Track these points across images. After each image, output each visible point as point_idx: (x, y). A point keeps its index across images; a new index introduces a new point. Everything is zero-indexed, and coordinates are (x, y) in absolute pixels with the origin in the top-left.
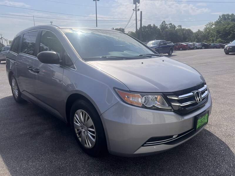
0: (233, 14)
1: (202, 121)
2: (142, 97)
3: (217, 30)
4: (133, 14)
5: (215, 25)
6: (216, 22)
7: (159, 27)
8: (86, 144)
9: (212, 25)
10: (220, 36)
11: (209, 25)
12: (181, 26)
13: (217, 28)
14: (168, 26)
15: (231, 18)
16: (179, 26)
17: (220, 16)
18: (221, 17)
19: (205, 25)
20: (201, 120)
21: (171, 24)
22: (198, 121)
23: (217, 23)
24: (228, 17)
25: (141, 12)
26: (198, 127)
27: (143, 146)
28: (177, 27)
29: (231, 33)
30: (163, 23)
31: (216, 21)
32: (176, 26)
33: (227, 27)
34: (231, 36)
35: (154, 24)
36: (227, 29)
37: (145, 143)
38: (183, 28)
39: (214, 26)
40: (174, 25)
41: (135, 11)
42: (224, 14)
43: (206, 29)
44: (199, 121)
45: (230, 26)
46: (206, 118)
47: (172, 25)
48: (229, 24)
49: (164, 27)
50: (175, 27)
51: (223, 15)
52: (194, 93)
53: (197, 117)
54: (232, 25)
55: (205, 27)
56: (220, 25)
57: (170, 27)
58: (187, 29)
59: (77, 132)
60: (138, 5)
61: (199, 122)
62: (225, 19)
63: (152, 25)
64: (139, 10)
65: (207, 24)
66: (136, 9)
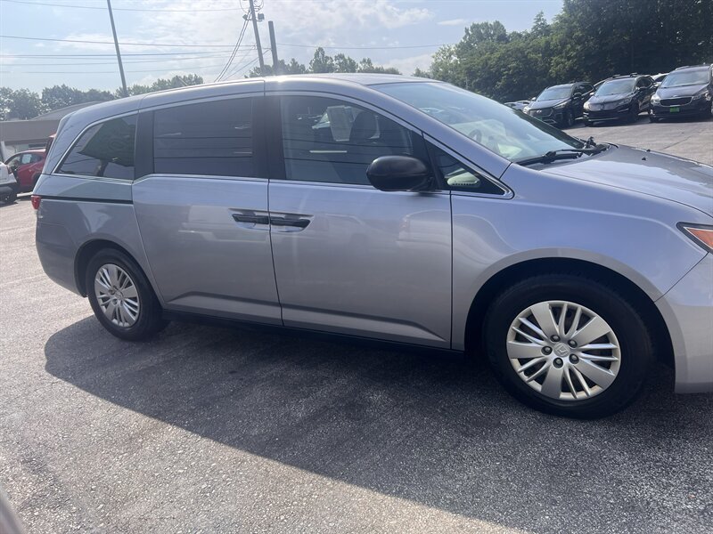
0: (498, 23)
3: (467, 69)
4: (244, 30)
5: (459, 54)
6: (459, 47)
7: (308, 67)
9: (450, 56)
10: (477, 83)
11: (442, 55)
12: (369, 62)
13: (465, 64)
14: (334, 62)
15: (494, 34)
16: (364, 61)
17: (467, 30)
18: (470, 32)
19: (433, 57)
21: (341, 57)
23: (463, 49)
24: (486, 32)
25: (271, 24)
28: (360, 65)
29: (501, 74)
30: (317, 54)
31: (458, 43)
32: (357, 62)
33: (489, 59)
34: (503, 81)
35: (293, 60)
36: (489, 62)
38: (375, 66)
39: (455, 58)
40: (350, 60)
42: (476, 23)
43: (435, 68)
45: (497, 55)
47: (345, 60)
48: (494, 49)
49: (321, 65)
50: (353, 64)
51: (475, 27)
54: (503, 51)
56: (472, 55)
57: (340, 64)
58: (387, 70)
59: (519, 367)
62: (481, 38)
63: (288, 62)
64: (261, 17)
65: (437, 54)
66: (254, 16)
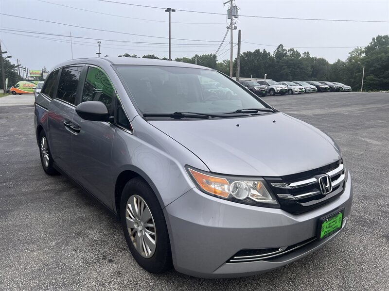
1: (331, 225)
2: (230, 183)
4: (227, 33)
6: (366, 48)
7: (272, 54)
8: (144, 251)
9: (361, 53)
10: (372, 70)
11: (356, 52)
12: (308, 54)
13: (368, 59)
14: (288, 53)
16: (305, 53)
17: (373, 39)
18: (376, 41)
19: (350, 53)
20: (329, 223)
21: (292, 50)
22: (323, 225)
23: (369, 50)
24: (386, 41)
25: (240, 31)
26: (322, 234)
27: (228, 261)
28: (302, 55)
30: (279, 48)
31: (366, 46)
32: (301, 53)
37: (232, 258)
38: (311, 56)
39: (363, 55)
40: (297, 52)
41: (230, 30)
42: (380, 35)
43: (350, 59)
44: (325, 224)
46: (338, 221)
47: (294, 52)
49: (280, 53)
50: (298, 54)
51: (379, 38)
52: (318, 179)
53: (321, 218)
55: (350, 55)
57: (291, 54)
58: (319, 59)
59: (130, 232)
60: (235, 20)
61: (325, 227)
62: (381, 43)
63: (261, 51)
64: (235, 28)
65: (352, 52)
66: (232, 27)
